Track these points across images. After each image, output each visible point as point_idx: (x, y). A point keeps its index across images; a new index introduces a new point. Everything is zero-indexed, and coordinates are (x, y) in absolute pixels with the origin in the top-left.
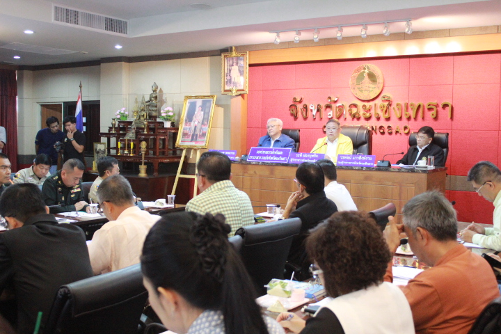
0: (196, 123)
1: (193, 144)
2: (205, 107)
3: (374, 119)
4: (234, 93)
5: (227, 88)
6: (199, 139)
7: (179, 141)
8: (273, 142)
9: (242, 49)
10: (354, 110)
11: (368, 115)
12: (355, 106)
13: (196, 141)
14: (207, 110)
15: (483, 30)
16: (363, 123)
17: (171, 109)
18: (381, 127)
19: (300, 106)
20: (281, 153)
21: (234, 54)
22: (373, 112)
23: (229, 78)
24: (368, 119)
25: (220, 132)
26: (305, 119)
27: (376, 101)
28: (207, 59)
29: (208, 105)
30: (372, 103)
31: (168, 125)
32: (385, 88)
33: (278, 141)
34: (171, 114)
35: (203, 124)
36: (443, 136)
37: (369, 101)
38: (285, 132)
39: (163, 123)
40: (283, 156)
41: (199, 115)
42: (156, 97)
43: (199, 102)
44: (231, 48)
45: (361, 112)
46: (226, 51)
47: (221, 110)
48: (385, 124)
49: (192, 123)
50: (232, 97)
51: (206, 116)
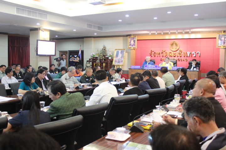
0: (119, 58)
1: (119, 64)
2: (122, 52)
3: (176, 57)
4: (132, 48)
5: (129, 47)
6: (120, 62)
7: (114, 63)
8: (148, 64)
9: (135, 35)
10: (170, 54)
11: (175, 55)
12: (171, 53)
13: (119, 63)
14: (123, 54)
15: (209, 32)
16: (173, 58)
17: (111, 53)
18: (178, 59)
19: (153, 53)
20: (155, 66)
21: (132, 36)
22: (176, 54)
23: (130, 44)
24: (174, 57)
25: (126, 60)
26: (155, 56)
27: (177, 51)
28: (122, 38)
29: (123, 52)
30: (176, 52)
31: (110, 58)
32: (180, 48)
33: (149, 63)
34: (111, 55)
35: (121, 58)
36: (199, 62)
37: (175, 51)
38: (151, 61)
39: (108, 58)
40: (155, 67)
41: (120, 55)
42: (104, 49)
43: (120, 51)
44: (131, 35)
45: (173, 55)
46: (129, 35)
47: (127, 53)
48: (180, 58)
49: (118, 58)
50: (131, 50)
51: (123, 55)
